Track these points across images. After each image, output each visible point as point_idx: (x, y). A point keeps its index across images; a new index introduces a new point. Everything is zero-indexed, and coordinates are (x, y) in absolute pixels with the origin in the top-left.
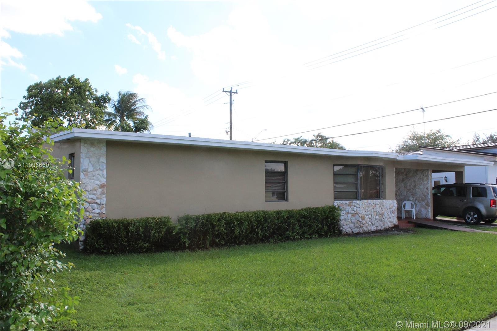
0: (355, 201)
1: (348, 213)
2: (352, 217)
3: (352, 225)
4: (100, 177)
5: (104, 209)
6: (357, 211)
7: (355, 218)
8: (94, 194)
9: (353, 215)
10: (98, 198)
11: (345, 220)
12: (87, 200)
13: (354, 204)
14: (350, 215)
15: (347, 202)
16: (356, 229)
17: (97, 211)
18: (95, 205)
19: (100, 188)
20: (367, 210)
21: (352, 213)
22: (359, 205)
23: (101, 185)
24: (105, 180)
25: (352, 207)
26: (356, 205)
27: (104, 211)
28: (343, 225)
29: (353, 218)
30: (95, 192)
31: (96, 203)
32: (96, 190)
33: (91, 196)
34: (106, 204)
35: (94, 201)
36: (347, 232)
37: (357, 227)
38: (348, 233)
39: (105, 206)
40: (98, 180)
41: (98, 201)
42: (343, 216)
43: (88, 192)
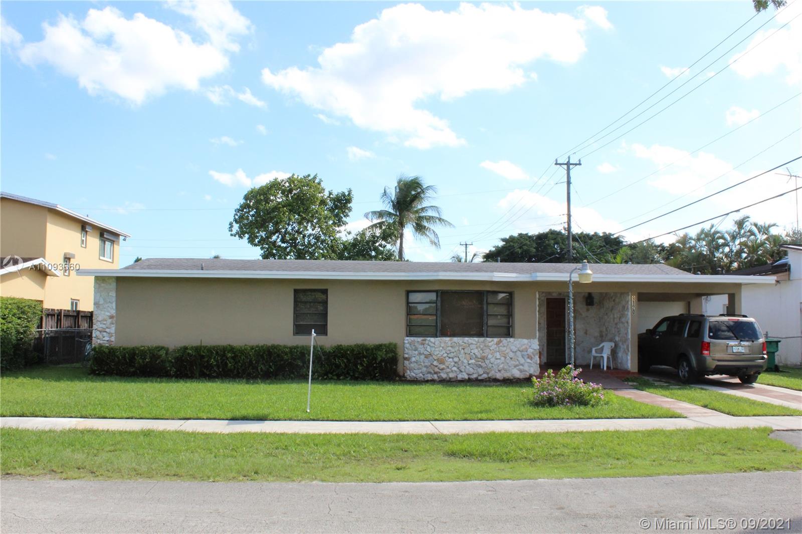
0: (428, 339)
1: (420, 354)
2: (425, 359)
3: (424, 369)
4: (109, 309)
5: (113, 337)
6: (431, 351)
7: (429, 361)
8: (104, 324)
9: (426, 357)
10: (107, 328)
11: (416, 362)
12: (98, 329)
13: (427, 342)
14: (422, 357)
15: (420, 339)
16: (429, 375)
17: (107, 339)
18: (105, 333)
19: (110, 318)
20: (449, 350)
21: (425, 353)
22: (434, 344)
23: (110, 316)
24: (114, 311)
25: (426, 346)
26: (430, 343)
27: (113, 339)
28: (414, 369)
29: (426, 361)
30: (105, 322)
31: (105, 332)
32: (106, 321)
33: (101, 326)
34: (115, 333)
35: (104, 330)
36: (417, 378)
37: (430, 373)
38: (419, 379)
39: (114, 335)
40: (108, 312)
41: (108, 330)
42: (414, 357)
43: (99, 323)
